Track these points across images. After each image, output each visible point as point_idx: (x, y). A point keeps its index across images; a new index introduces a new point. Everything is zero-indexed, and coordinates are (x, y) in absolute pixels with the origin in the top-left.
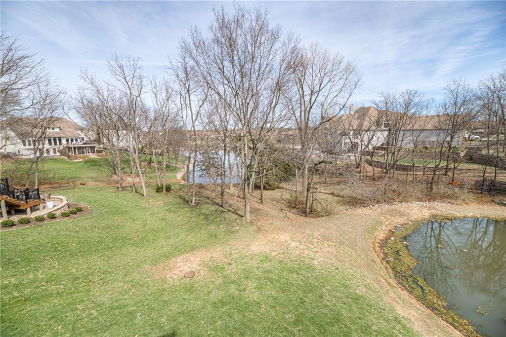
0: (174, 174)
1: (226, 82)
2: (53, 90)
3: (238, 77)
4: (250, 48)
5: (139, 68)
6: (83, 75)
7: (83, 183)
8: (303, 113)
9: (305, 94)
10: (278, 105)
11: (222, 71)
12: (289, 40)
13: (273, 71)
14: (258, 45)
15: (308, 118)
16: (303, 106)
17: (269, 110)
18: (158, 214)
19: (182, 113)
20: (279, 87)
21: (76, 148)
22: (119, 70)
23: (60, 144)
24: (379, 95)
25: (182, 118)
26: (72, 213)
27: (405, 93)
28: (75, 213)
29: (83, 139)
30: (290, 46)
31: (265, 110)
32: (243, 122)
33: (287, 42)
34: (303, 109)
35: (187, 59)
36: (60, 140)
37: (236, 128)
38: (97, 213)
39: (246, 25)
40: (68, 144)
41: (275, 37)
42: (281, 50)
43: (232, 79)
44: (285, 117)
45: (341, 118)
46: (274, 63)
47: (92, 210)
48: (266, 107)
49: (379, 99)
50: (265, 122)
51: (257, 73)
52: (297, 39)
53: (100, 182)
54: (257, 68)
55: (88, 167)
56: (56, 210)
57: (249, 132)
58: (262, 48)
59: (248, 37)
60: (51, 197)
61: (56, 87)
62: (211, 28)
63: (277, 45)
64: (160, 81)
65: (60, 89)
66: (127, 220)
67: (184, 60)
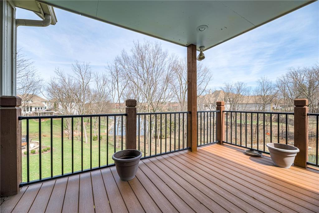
0: (103, 130)
1: (139, 77)
2: (36, 79)
3: (146, 75)
4: (152, 60)
5: (90, 68)
6: (57, 71)
7: (45, 135)
8: (182, 94)
9: (183, 83)
10: (167, 90)
11: (137, 71)
12: (173, 57)
13: (164, 72)
14: (156, 59)
15: (185, 96)
16: (182, 90)
17: (162, 92)
18: (95, 152)
19: (112, 92)
20: (168, 80)
21: (41, 114)
22: (78, 68)
23: (31, 110)
24: (224, 84)
25: (112, 96)
26: (45, 151)
27: (237, 84)
28: (46, 151)
29: (46, 108)
30: (173, 60)
31: (160, 92)
32: (148, 98)
33: (171, 58)
34: (182, 91)
35: (118, 64)
36: (31, 108)
37: (143, 102)
38: (59, 151)
39: (150, 49)
40: (36, 111)
41: (165, 55)
42: (168, 62)
43: (142, 76)
44: (171, 96)
45: (204, 97)
46: (165, 68)
47: (56, 150)
48: (161, 90)
49: (223, 86)
50: (160, 99)
51: (156, 73)
52: (177, 56)
53: (56, 134)
54: (156, 69)
55: (48, 125)
56: (35, 149)
57: (151, 104)
58: (158, 61)
59: (151, 55)
60: (32, 141)
61: (38, 77)
62: (132, 50)
63: (166, 59)
64: (100, 75)
65: (41, 78)
66: (77, 155)
67: (116, 64)
